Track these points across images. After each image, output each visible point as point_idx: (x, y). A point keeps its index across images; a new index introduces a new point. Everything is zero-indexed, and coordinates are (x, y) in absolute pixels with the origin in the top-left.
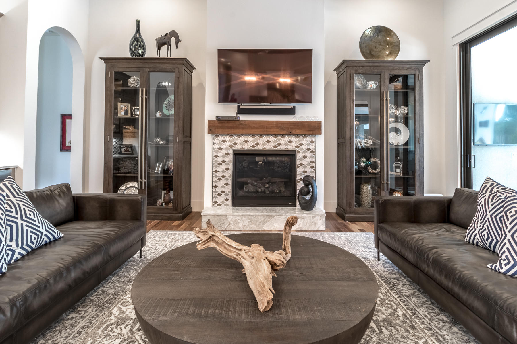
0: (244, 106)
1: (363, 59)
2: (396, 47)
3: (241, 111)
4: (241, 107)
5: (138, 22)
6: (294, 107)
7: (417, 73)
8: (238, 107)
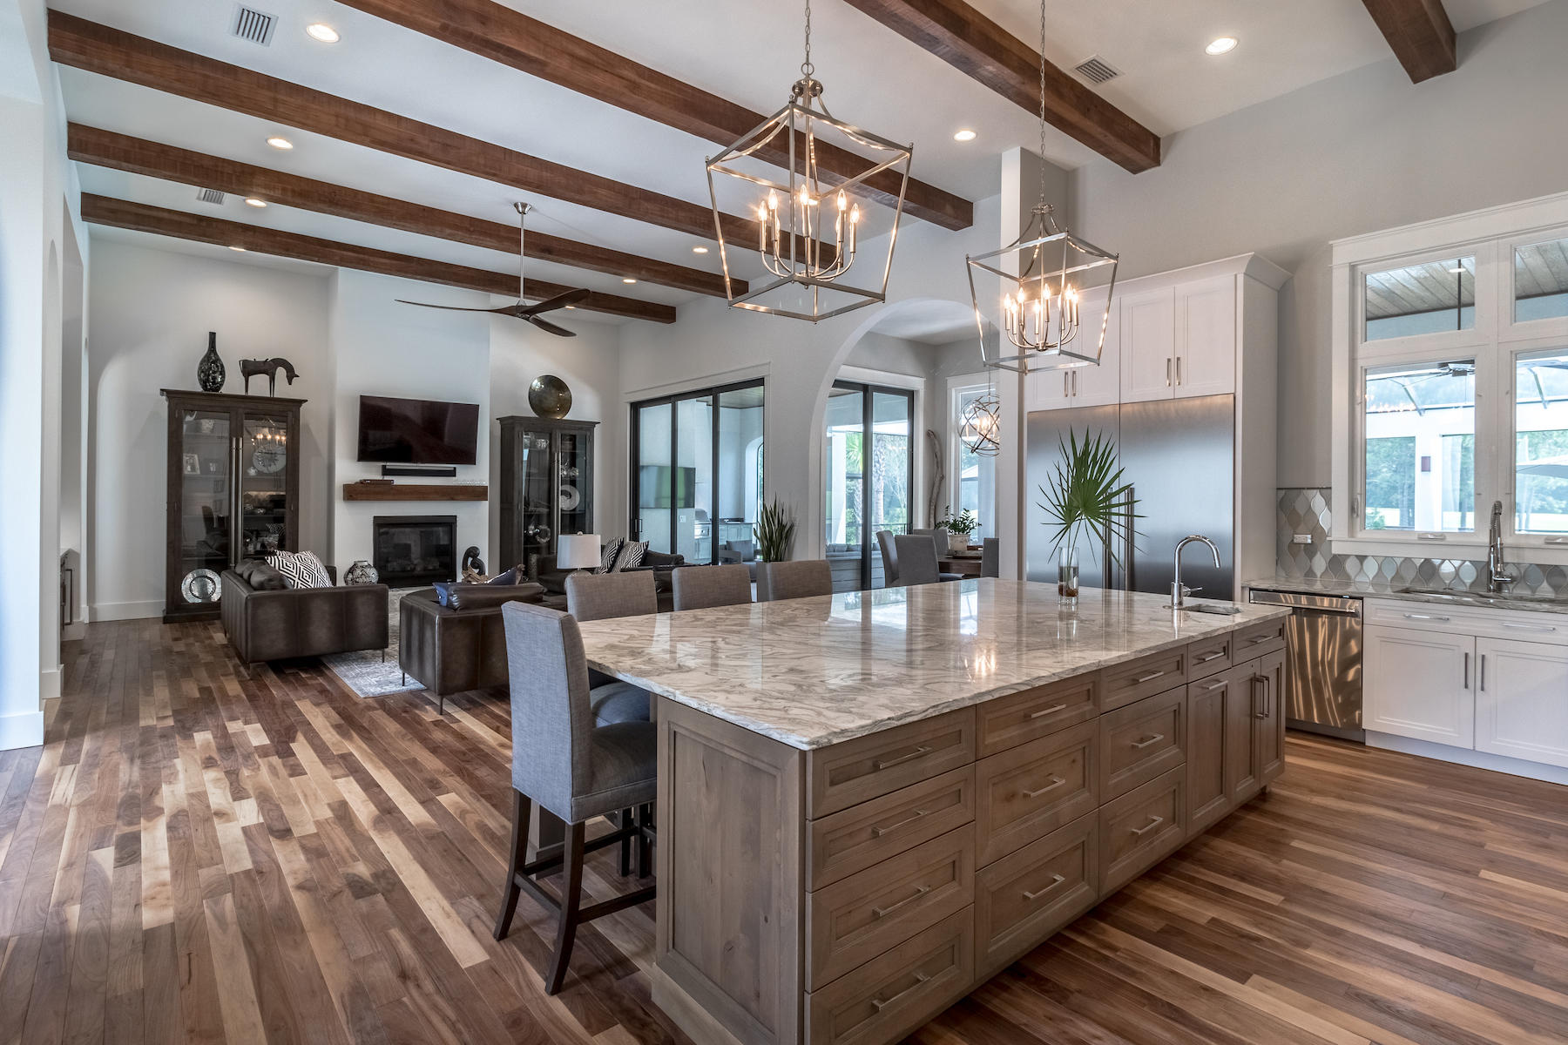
0: (390, 465)
1: (533, 414)
2: (566, 405)
3: (386, 472)
4: (387, 467)
5: (213, 336)
6: (455, 468)
7: (588, 434)
8: (384, 467)
